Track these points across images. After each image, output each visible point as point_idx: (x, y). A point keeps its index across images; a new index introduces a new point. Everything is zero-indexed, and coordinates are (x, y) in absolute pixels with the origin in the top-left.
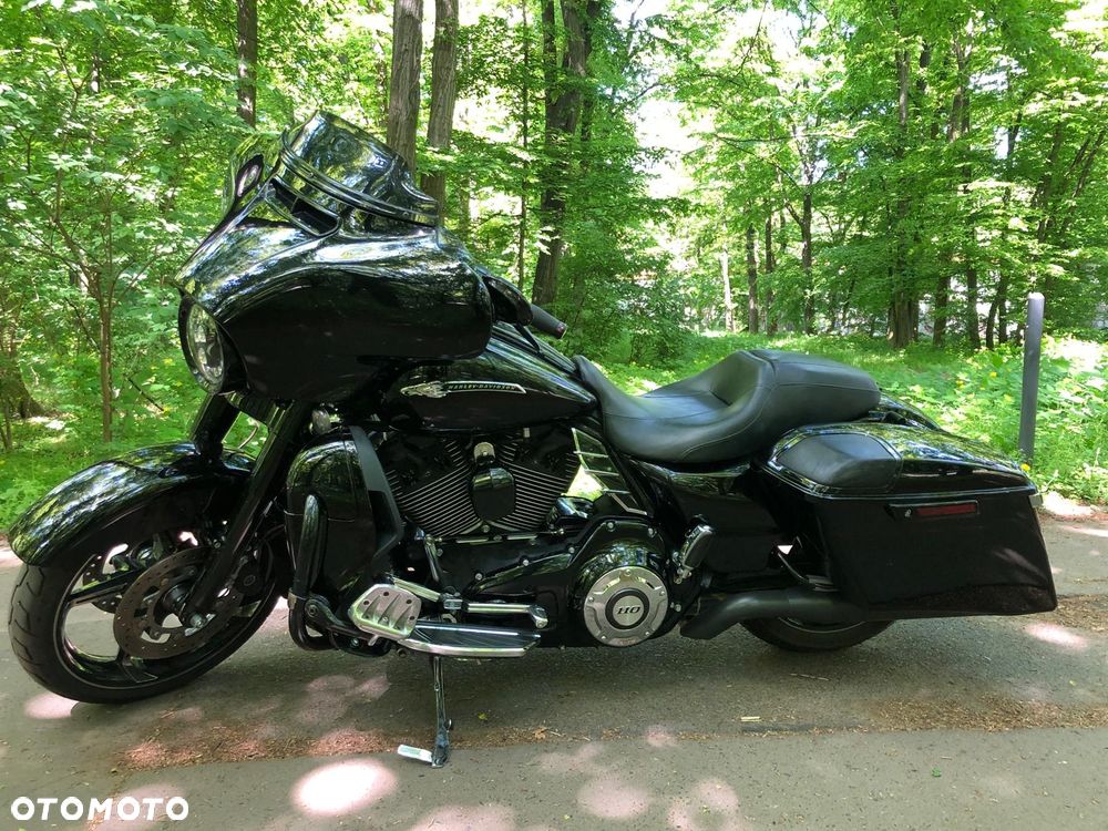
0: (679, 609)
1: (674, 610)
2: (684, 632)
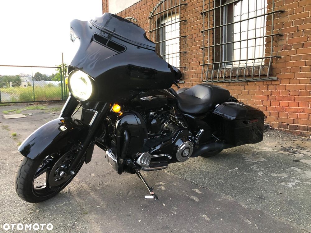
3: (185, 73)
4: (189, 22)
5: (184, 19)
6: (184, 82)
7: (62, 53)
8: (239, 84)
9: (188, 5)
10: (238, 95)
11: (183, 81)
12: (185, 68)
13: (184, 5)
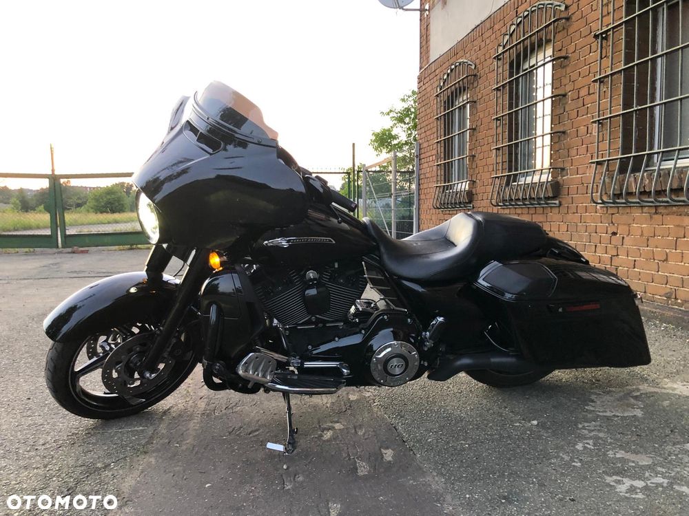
0: (426, 364)
1: (423, 365)
2: (429, 377)
3: (561, 182)
4: (572, 60)
5: (563, 54)
6: (560, 204)
7: (354, 144)
8: (680, 210)
9: (574, 18)
10: (677, 238)
11: (557, 202)
12: (563, 169)
13: (564, 20)
